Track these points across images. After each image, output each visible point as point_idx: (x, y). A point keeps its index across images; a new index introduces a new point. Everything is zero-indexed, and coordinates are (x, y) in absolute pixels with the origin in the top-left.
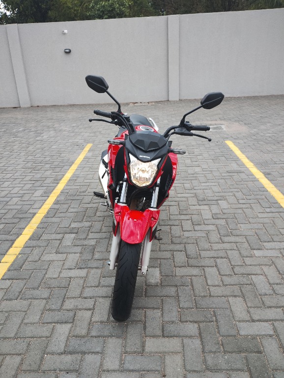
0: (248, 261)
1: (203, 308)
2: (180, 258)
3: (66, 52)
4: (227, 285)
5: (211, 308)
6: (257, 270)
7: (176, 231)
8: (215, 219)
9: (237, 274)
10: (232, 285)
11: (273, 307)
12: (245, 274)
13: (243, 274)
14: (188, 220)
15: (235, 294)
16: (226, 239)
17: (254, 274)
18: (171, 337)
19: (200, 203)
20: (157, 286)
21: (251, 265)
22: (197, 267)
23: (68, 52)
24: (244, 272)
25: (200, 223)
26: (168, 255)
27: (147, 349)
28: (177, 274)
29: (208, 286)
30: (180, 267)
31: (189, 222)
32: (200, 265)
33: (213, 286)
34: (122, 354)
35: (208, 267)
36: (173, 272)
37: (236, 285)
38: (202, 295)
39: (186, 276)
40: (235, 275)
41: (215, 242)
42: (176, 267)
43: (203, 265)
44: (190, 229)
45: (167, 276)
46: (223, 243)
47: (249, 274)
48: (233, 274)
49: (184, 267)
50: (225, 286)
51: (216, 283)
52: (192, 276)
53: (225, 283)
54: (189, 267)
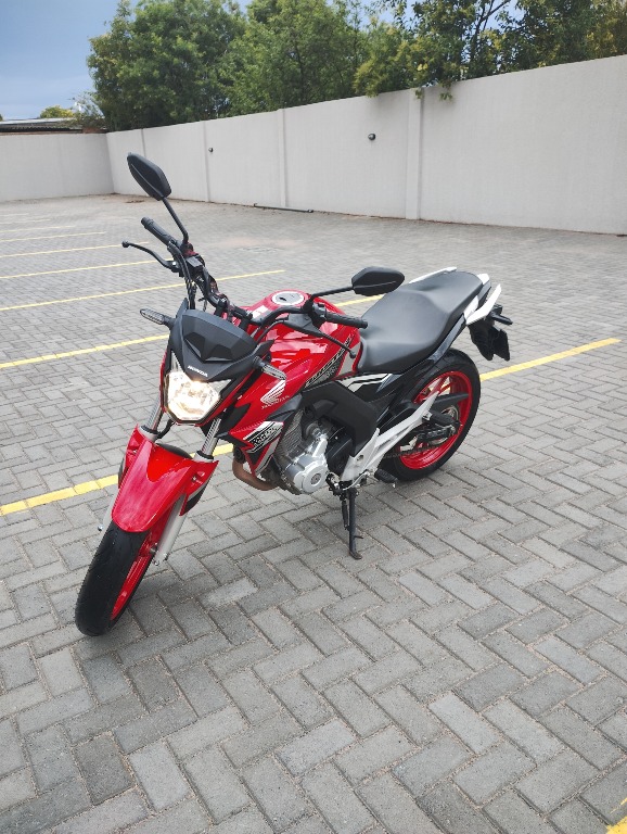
0: (394, 698)
4: (274, 693)
6: (370, 722)
8: (527, 593)
10: (280, 700)
12: (335, 708)
14: (470, 558)
15: (250, 713)
16: (452, 636)
17: (347, 722)
18: (85, 673)
19: (575, 547)
20: (205, 609)
28: (255, 618)
29: (252, 668)
30: (284, 613)
31: (464, 562)
32: (310, 633)
33: (256, 675)
34: (26, 640)
35: (316, 646)
36: (259, 610)
37: (284, 704)
38: (216, 669)
39: (261, 630)
40: (322, 694)
41: (421, 625)
42: (279, 607)
43: (316, 638)
44: (432, 577)
45: (242, 609)
46: (433, 638)
47: (340, 715)
48: (320, 690)
49: (288, 617)
50: (270, 691)
51: (267, 676)
52: (266, 637)
53: (276, 688)
54: (294, 623)
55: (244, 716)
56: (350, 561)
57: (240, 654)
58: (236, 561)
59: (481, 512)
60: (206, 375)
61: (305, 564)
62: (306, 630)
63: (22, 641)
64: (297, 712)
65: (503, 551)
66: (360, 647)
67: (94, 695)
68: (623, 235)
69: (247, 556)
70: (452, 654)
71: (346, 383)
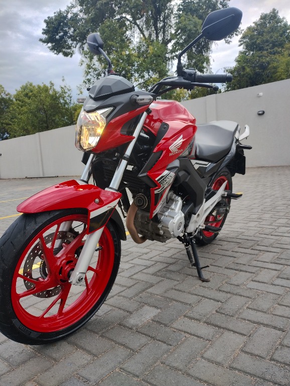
2: (206, 308)
3: (259, 114)
4: (235, 369)
7: (241, 278)
9: (274, 360)
10: (245, 373)
14: (276, 270)
20: (131, 329)
22: (216, 326)
23: (262, 114)
26: (192, 299)
28: (175, 325)
29: (202, 357)
30: (191, 318)
32: (224, 326)
33: (209, 360)
35: (235, 332)
36: (172, 321)
37: (252, 375)
38: (176, 365)
39: (185, 332)
40: (271, 359)
41: (288, 305)
42: (185, 316)
43: (230, 328)
44: (266, 281)
45: (159, 323)
48: (269, 358)
49: (197, 320)
50: (232, 368)
51: (219, 359)
52: (194, 335)
53: (235, 365)
54: (205, 322)
56: (204, 284)
57: (185, 350)
58: (131, 298)
61: (180, 291)
62: (219, 324)
64: (268, 377)
65: (289, 263)
69: (137, 295)
71: (193, 162)
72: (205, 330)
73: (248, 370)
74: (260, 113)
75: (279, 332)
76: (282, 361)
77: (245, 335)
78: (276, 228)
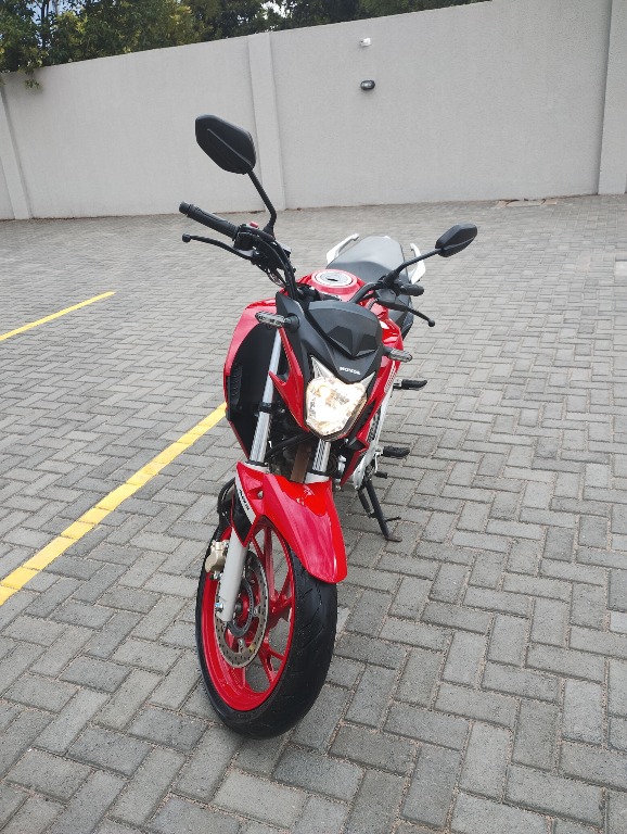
0: (581, 638)
1: (397, 734)
2: (413, 594)
3: (365, 89)
4: (490, 689)
5: (416, 739)
6: (593, 667)
7: (440, 525)
8: (555, 511)
9: (531, 667)
10: (503, 692)
11: (582, 779)
12: (553, 672)
13: (546, 671)
14: (482, 502)
15: (497, 719)
16: (553, 568)
17: (576, 677)
18: (288, 784)
19: (539, 463)
21: (582, 651)
22: (439, 625)
23: (369, 88)
24: (555, 666)
25: (508, 516)
26: (386, 581)
27: (222, 798)
28: (383, 635)
29: (443, 680)
30: (401, 618)
31: (484, 509)
32: (450, 623)
33: (454, 683)
34: (166, 791)
35: (468, 631)
37: (513, 694)
38: (415, 699)
39: (403, 643)
40: (527, 666)
41: (520, 570)
42: (390, 615)
43: (459, 623)
44: (476, 528)
46: (541, 575)
47: (564, 675)
48: (522, 664)
49: (410, 619)
50: (485, 689)
51: (466, 679)
52: (417, 646)
53: (487, 684)
54: (422, 621)
55: (495, 724)
56: (391, 546)
57: (415, 673)
59: (443, 463)
60: (358, 373)
62: (442, 621)
63: (162, 797)
64: (531, 694)
65: (497, 486)
66: (505, 613)
67: (332, 797)
68: (255, 212)
70: (572, 581)
72: (429, 636)
73: (506, 688)
74: (366, 85)
75: (523, 621)
76: (540, 666)
77: (483, 634)
78: (453, 399)
